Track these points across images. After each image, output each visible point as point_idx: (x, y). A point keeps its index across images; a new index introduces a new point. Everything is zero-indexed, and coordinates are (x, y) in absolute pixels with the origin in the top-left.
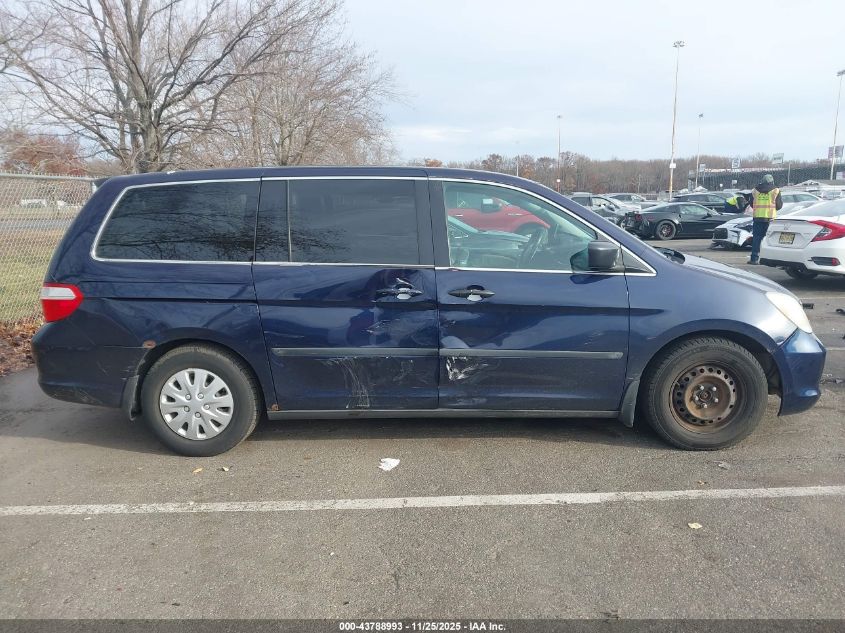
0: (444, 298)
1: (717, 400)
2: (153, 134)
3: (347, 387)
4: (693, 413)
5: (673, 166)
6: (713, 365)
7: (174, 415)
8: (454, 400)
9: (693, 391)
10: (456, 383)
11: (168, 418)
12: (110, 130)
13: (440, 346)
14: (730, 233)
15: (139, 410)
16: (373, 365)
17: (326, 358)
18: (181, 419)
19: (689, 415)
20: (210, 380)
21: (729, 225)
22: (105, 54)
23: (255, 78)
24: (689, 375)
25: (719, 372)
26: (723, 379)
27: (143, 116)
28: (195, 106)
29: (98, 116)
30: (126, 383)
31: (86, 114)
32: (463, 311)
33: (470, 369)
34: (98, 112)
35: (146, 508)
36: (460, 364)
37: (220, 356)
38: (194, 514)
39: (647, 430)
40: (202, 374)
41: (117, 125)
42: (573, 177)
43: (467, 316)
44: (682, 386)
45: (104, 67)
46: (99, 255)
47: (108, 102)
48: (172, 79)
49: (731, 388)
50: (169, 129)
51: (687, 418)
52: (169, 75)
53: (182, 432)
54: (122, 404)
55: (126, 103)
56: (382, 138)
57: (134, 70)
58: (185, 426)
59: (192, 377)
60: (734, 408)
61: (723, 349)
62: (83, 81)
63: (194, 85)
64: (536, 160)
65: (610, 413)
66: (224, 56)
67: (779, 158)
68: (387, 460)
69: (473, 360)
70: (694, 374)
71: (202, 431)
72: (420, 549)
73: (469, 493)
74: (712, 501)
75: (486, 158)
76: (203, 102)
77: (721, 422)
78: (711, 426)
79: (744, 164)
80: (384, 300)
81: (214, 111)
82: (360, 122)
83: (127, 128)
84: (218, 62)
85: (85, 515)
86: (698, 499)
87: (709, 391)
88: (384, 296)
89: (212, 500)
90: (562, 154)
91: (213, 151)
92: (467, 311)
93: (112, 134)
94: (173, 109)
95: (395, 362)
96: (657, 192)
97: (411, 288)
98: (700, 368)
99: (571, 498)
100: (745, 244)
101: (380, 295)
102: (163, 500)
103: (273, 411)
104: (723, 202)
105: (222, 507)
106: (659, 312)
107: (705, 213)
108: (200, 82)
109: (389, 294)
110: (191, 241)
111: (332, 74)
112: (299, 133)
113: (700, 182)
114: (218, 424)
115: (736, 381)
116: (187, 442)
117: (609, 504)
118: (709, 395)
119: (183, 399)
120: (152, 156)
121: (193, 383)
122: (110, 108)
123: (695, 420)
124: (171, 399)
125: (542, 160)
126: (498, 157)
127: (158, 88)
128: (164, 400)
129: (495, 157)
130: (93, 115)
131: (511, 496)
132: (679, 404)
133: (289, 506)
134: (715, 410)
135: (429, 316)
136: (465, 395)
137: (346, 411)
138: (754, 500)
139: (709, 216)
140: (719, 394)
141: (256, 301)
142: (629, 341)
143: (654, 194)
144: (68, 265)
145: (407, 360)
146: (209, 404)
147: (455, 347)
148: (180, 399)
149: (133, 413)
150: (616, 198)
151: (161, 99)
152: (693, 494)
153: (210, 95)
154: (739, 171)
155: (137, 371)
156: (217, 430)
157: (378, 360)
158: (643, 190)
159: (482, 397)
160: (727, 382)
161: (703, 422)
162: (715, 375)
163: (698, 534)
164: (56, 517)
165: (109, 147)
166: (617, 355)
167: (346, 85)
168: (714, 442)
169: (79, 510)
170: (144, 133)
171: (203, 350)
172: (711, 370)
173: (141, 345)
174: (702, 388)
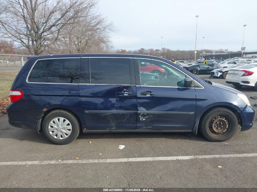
0: (139, 95)
1: (222, 127)
2: (39, 41)
3: (108, 123)
4: (215, 131)
5: (196, 52)
6: (221, 116)
7: (53, 132)
8: (142, 127)
9: (215, 124)
10: (143, 122)
11: (51, 133)
12: (25, 40)
13: (138, 110)
14: (215, 73)
15: (41, 130)
16: (116, 116)
17: (101, 114)
18: (55, 133)
19: (214, 131)
20: (64, 121)
21: (215, 71)
22: (24, 16)
23: (71, 24)
24: (214, 119)
25: (223, 118)
26: (224, 120)
27: (35, 35)
28: (52, 33)
29: (21, 35)
30: (37, 121)
31: (18, 35)
32: (145, 99)
33: (147, 117)
34: (21, 34)
35: (46, 162)
36: (144, 116)
37: (68, 113)
38: (61, 164)
39: (201, 136)
40: (62, 119)
41: (27, 38)
42: (166, 55)
43: (146, 101)
44: (212, 122)
45: (24, 20)
46: (29, 81)
47: (24, 31)
48: (45, 25)
49: (227, 123)
50: (44, 40)
51: (213, 132)
52: (44, 23)
53: (55, 137)
54: (36, 129)
55: (30, 32)
56: (109, 43)
57: (33, 21)
58: (56, 135)
59: (59, 120)
60: (228, 129)
61: (225, 111)
62: (16, 25)
63: (52, 26)
64: (155, 50)
65: (190, 131)
66: (61, 18)
67: (227, 50)
68: (121, 146)
69: (148, 114)
70: (215, 119)
71: (62, 137)
72: (135, 175)
73: (148, 157)
74: (224, 158)
75: (140, 49)
76: (55, 31)
77: (224, 133)
78: (221, 134)
79: (216, 52)
80: (120, 95)
81: (58, 34)
82: (102, 38)
83: (30, 39)
84: (60, 19)
85: (26, 165)
86: (219, 158)
87: (220, 124)
88: (120, 94)
89: (67, 159)
90: (162, 49)
91: (57, 46)
92: (146, 99)
93: (26, 41)
94: (45, 34)
95: (123, 115)
96: (191, 60)
97: (128, 92)
98: (217, 117)
99: (180, 158)
100: (220, 76)
101: (119, 94)
102: (51, 160)
103: (85, 130)
104: (211, 63)
105: (70, 162)
106: (206, 100)
107: (207, 67)
108: (54, 25)
109: (121, 94)
110: (53, 76)
111: (94, 23)
112: (83, 41)
113: (204, 57)
114: (67, 135)
115: (228, 121)
116: (57, 140)
117: (192, 160)
118: (220, 125)
119: (56, 127)
120: (39, 48)
121: (59, 122)
122: (25, 33)
123: (216, 133)
124: (52, 127)
125: (156, 50)
126: (143, 49)
127: (40, 27)
128: (50, 127)
129: (142, 49)
130: (19, 35)
131: (161, 157)
132: (211, 128)
133: (91, 161)
134: (222, 130)
135: (134, 100)
136: (145, 125)
137: (107, 130)
138: (237, 158)
139: (208, 68)
140: (223, 125)
141: (80, 96)
142: (196, 108)
143: (190, 60)
144: (18, 84)
145: (127, 114)
146: (64, 128)
147: (142, 110)
148: (55, 127)
149: (40, 131)
150: (180, 62)
151: (41, 30)
152: (217, 156)
153: (57, 29)
154: (215, 54)
155: (41, 118)
156: (67, 136)
157: (118, 114)
158: (187, 60)
159: (150, 126)
160: (226, 121)
161: (218, 133)
162: (222, 119)
163: (221, 169)
164: (16, 166)
165: (24, 45)
166: (192, 113)
167: (98, 27)
168: (222, 139)
169: (24, 163)
170: (36, 41)
171: (62, 111)
172: (220, 118)
173: (42, 110)
174: (218, 123)
